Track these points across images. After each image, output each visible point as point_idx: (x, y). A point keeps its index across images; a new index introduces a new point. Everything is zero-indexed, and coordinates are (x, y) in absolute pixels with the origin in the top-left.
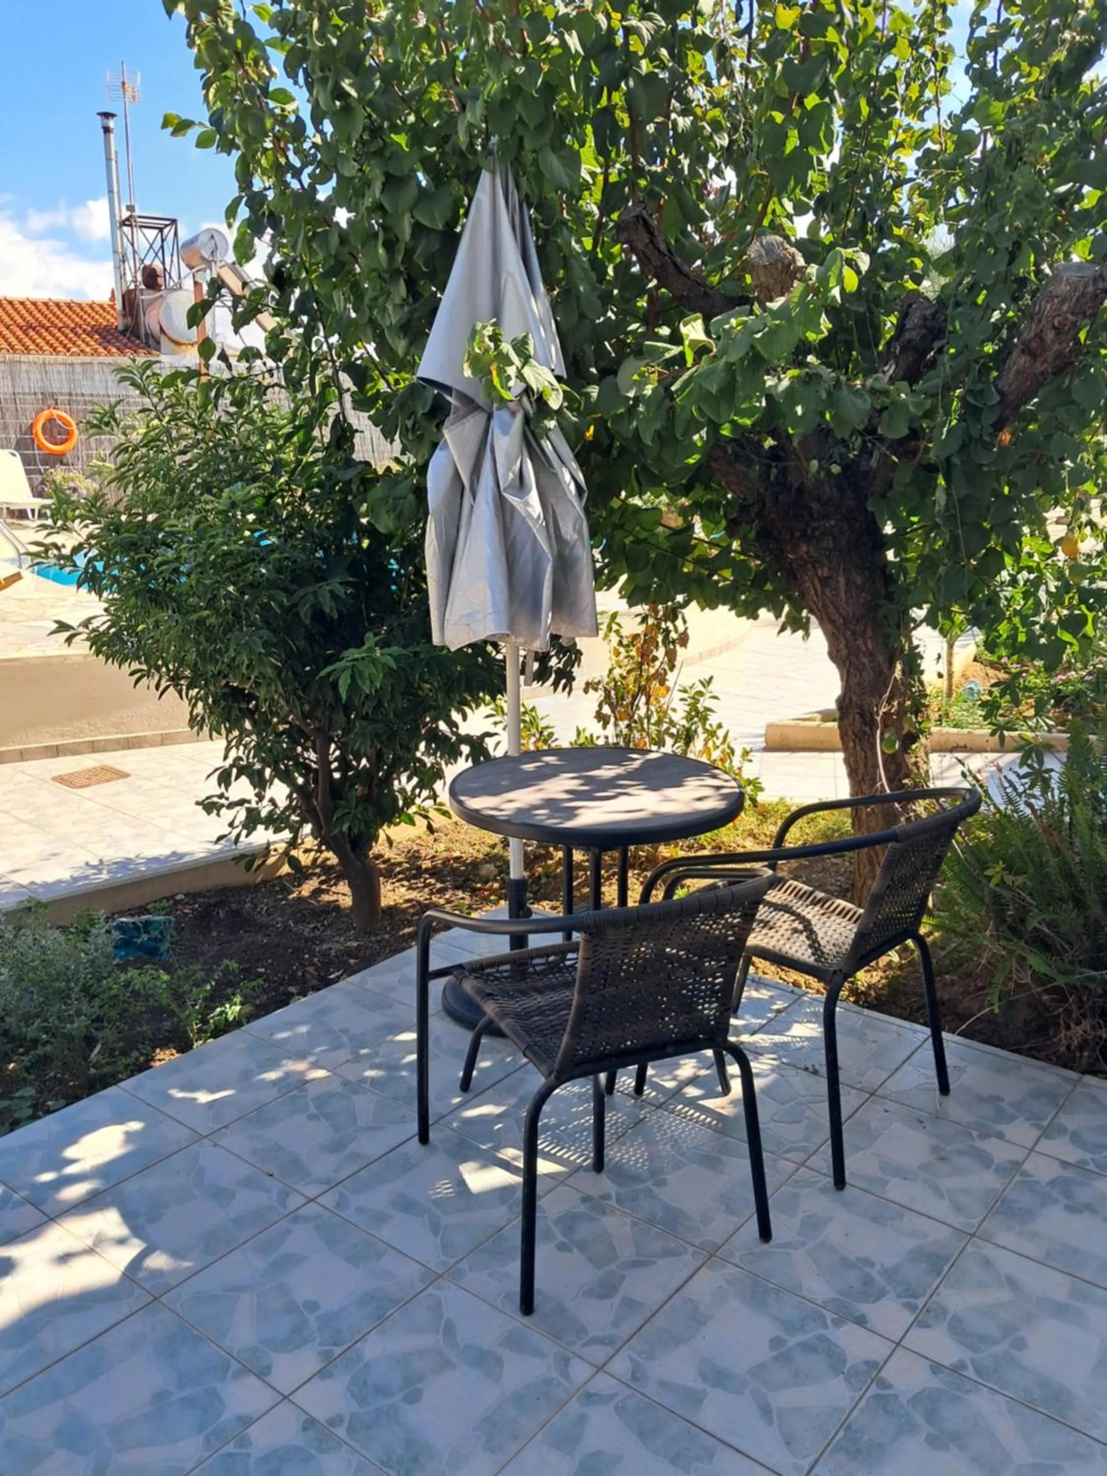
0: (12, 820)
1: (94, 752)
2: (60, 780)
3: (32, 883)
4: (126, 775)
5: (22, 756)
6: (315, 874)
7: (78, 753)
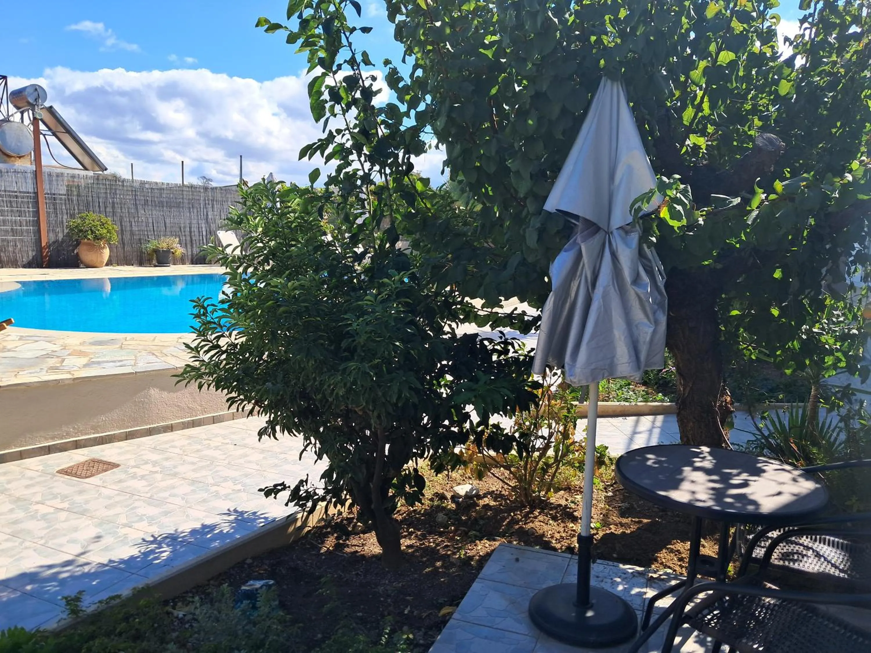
0: (52, 510)
1: (77, 448)
2: (65, 472)
3: (111, 561)
4: (118, 466)
5: (21, 456)
6: (329, 533)
7: (66, 450)
